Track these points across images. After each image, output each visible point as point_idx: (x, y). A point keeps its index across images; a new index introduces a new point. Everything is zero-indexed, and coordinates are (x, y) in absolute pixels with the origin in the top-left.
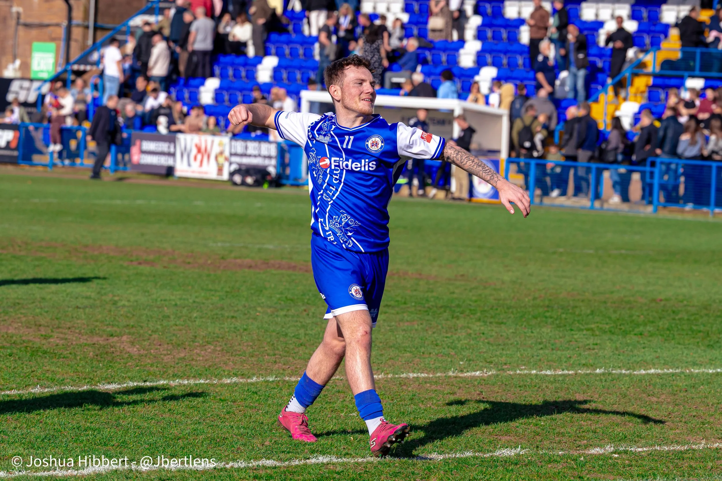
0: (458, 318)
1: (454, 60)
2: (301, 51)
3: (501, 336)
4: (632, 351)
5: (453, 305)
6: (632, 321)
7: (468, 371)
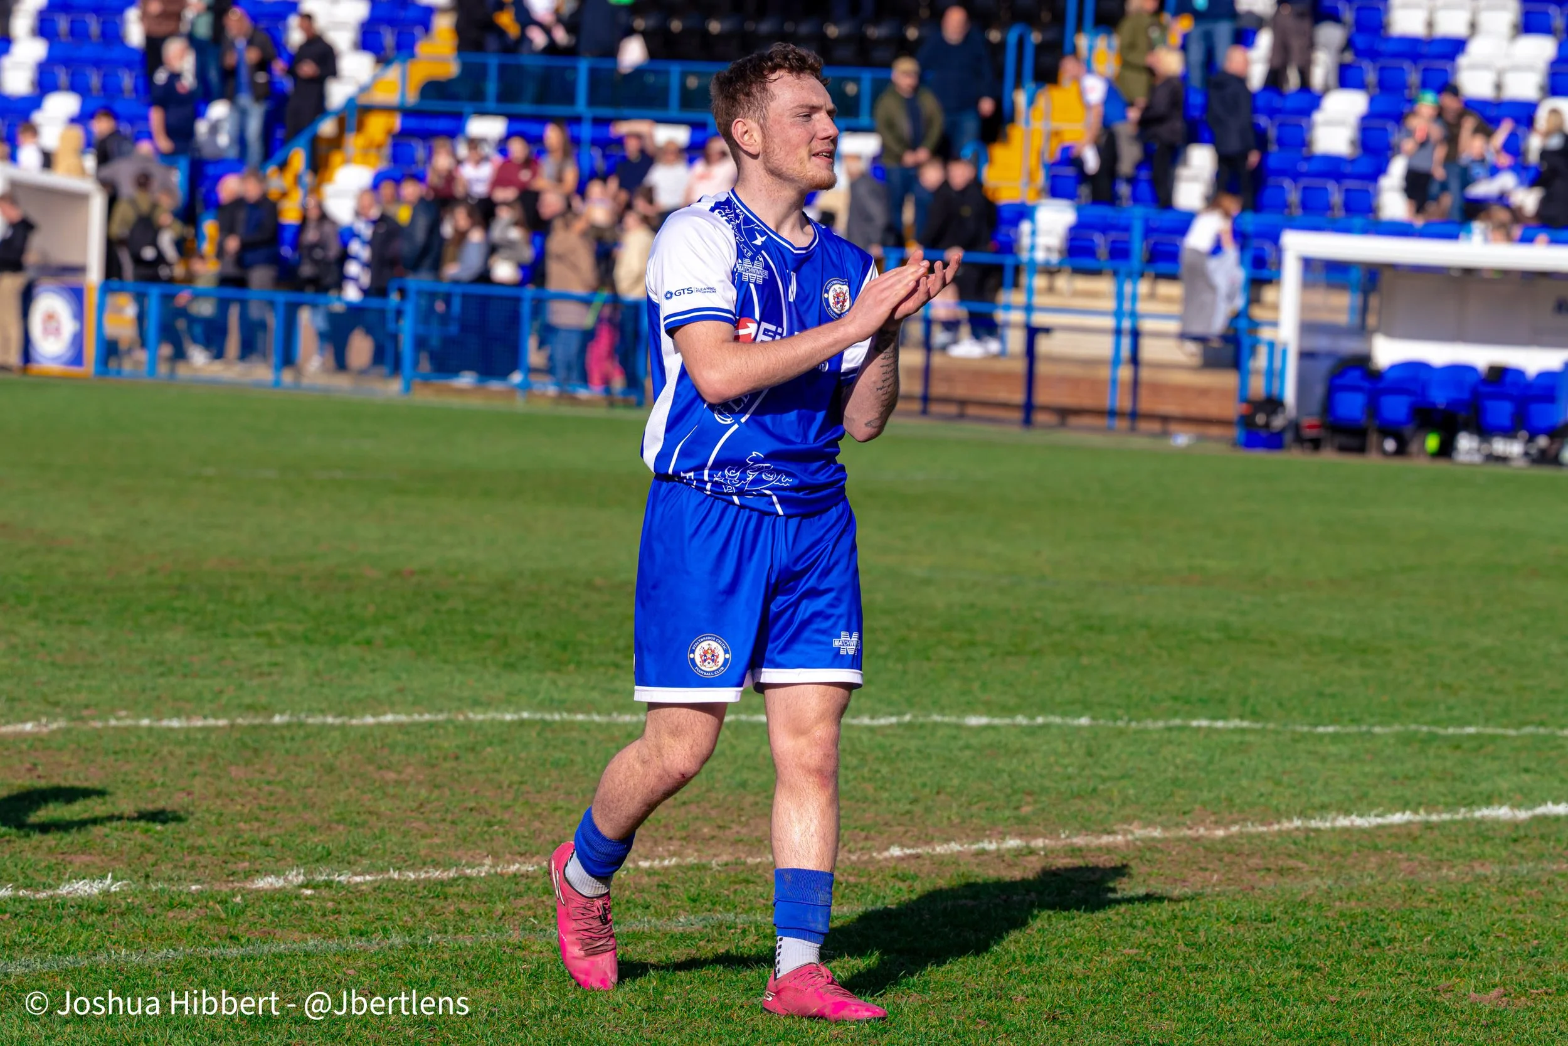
3: (80, 649)
4: (348, 677)
6: (351, 617)
7: (8, 722)
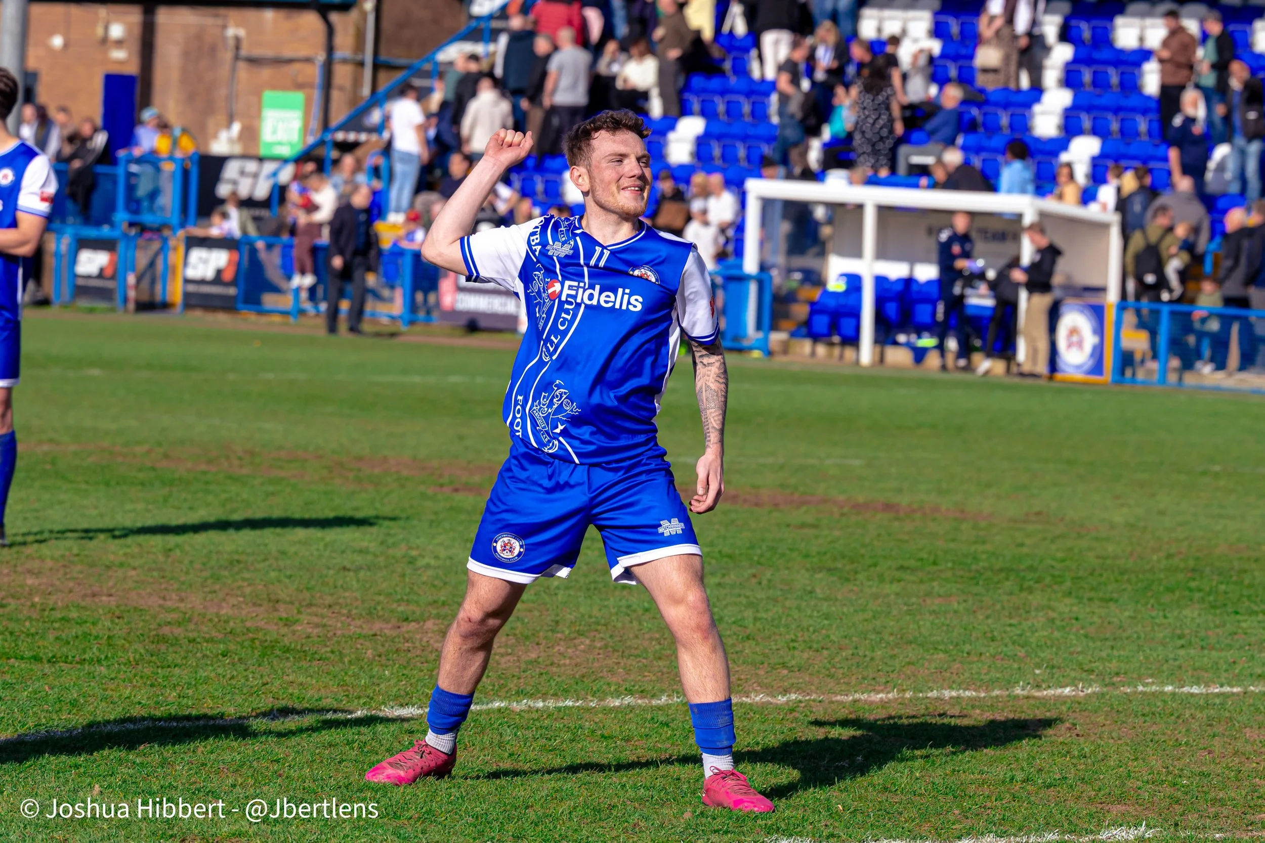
0: (1030, 590)
1: (1022, 124)
2: (746, 108)
3: (1109, 623)
5: (1022, 567)
7: (1049, 687)
